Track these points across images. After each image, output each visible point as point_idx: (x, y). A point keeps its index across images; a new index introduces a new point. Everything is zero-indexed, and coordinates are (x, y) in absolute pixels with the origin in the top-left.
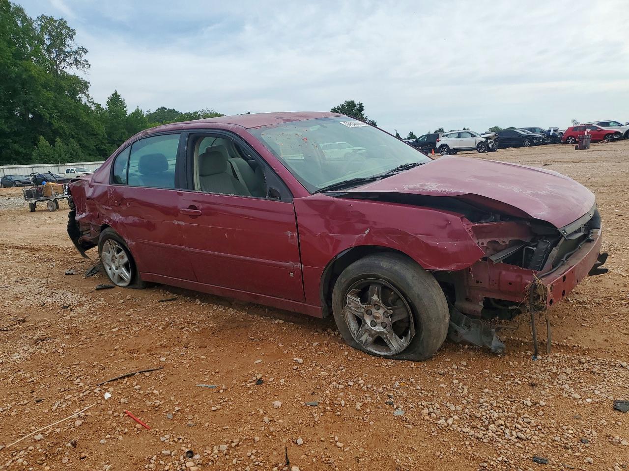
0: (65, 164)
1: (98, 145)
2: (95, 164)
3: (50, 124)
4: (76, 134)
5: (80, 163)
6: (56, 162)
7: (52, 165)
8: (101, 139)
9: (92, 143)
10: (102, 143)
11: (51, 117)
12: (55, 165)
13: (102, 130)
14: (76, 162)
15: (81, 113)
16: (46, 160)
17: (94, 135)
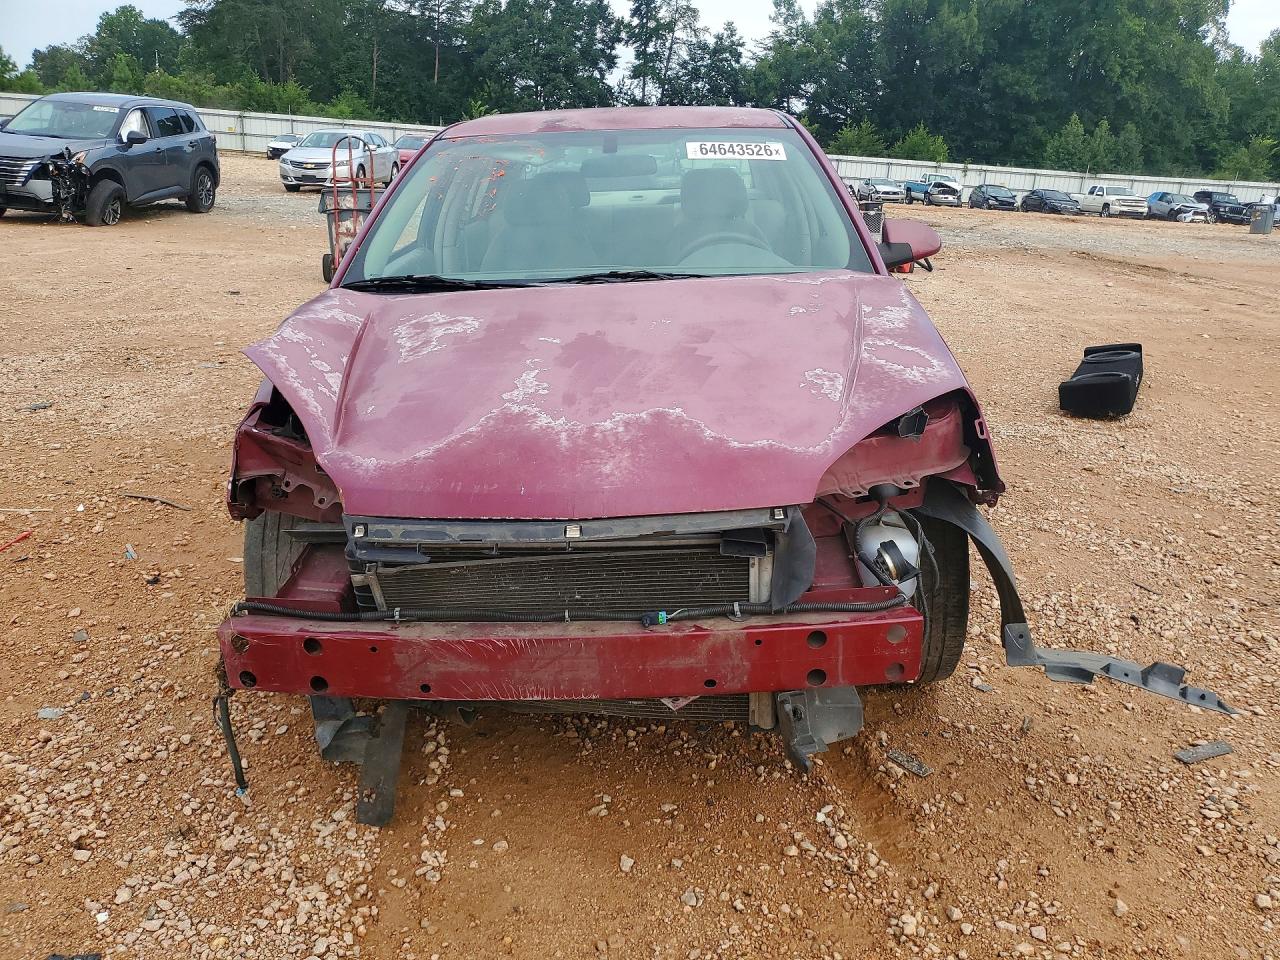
0: (1098, 176)
1: (1203, 140)
2: (1159, 182)
3: (1117, 88)
4: (1164, 113)
5: (1127, 177)
6: (1082, 169)
7: (1073, 174)
8: (1215, 126)
9: (1187, 135)
10: (1215, 138)
11: (1124, 74)
12: (1079, 175)
13: (1221, 105)
14: (1121, 173)
15: (1189, 66)
16: (1065, 162)
17: (1203, 117)
